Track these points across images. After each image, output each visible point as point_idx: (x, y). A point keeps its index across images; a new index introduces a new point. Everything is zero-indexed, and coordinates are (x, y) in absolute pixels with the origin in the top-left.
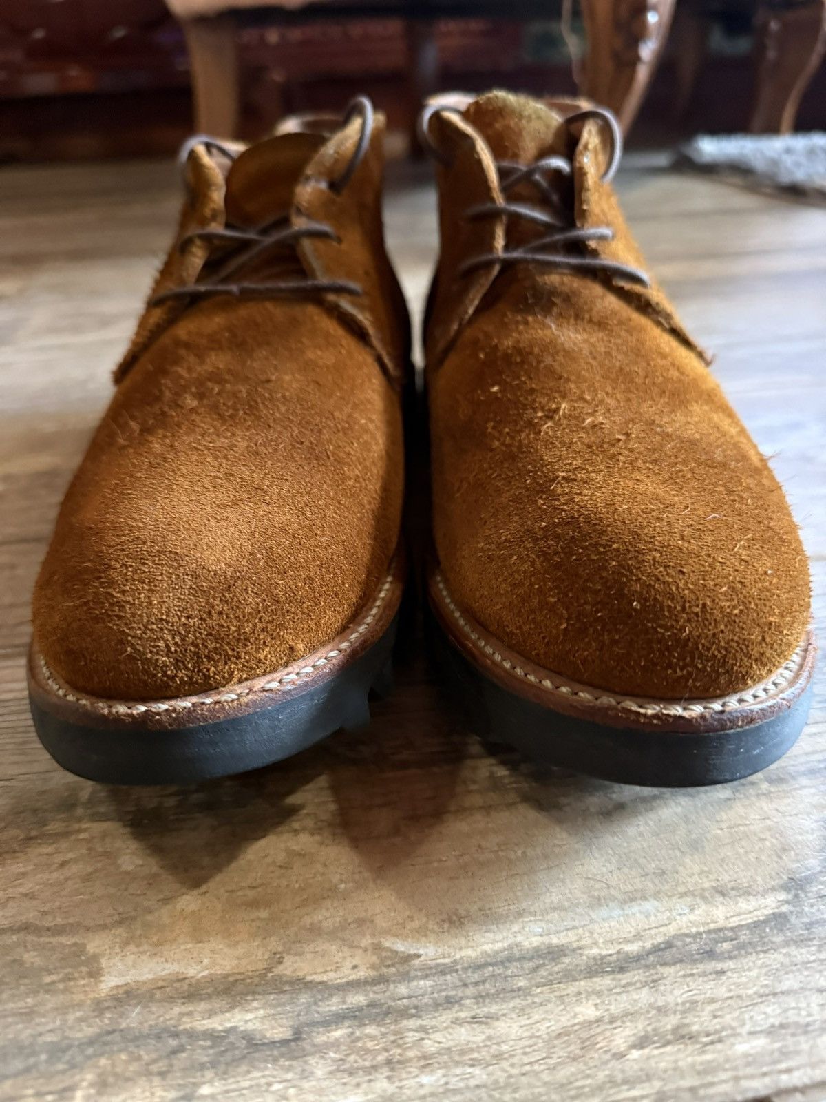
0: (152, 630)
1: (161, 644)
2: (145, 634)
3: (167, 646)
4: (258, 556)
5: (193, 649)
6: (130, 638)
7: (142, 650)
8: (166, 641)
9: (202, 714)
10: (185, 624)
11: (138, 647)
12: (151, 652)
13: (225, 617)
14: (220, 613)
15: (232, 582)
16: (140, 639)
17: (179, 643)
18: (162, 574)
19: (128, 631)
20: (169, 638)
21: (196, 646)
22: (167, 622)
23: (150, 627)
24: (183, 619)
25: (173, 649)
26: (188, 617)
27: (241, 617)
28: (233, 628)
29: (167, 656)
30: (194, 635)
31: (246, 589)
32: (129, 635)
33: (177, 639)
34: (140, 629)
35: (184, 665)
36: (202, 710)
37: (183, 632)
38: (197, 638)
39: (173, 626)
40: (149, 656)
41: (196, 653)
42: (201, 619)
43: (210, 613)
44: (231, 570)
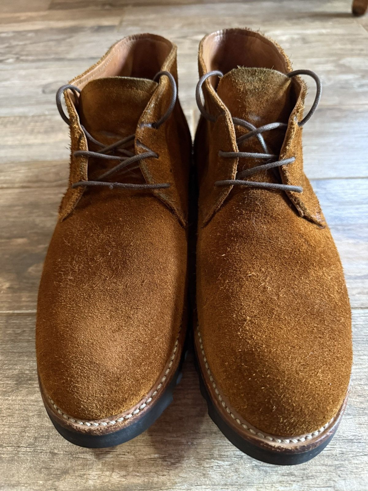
0: (90, 400)
1: (94, 405)
2: (88, 401)
3: (96, 406)
4: (130, 360)
5: (106, 407)
6: (82, 402)
7: (87, 407)
8: (96, 404)
9: (111, 430)
10: (102, 397)
11: (85, 406)
12: (90, 408)
13: (117, 392)
14: (116, 391)
15: (119, 377)
16: (86, 403)
17: (101, 404)
18: (92, 374)
19: (80, 399)
20: (97, 402)
21: (107, 405)
22: (96, 396)
23: (89, 398)
24: (102, 395)
25: (99, 407)
26: (104, 394)
27: (124, 392)
28: (121, 397)
29: (97, 409)
30: (106, 402)
31: (125, 379)
32: (82, 401)
33: (100, 403)
34: (85, 399)
35: (103, 412)
36: (111, 428)
37: (102, 401)
38: (107, 402)
39: (98, 398)
40: (90, 409)
41: (107, 408)
42: (108, 395)
43: (111, 392)
44: (119, 370)
